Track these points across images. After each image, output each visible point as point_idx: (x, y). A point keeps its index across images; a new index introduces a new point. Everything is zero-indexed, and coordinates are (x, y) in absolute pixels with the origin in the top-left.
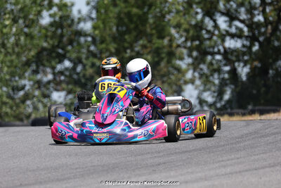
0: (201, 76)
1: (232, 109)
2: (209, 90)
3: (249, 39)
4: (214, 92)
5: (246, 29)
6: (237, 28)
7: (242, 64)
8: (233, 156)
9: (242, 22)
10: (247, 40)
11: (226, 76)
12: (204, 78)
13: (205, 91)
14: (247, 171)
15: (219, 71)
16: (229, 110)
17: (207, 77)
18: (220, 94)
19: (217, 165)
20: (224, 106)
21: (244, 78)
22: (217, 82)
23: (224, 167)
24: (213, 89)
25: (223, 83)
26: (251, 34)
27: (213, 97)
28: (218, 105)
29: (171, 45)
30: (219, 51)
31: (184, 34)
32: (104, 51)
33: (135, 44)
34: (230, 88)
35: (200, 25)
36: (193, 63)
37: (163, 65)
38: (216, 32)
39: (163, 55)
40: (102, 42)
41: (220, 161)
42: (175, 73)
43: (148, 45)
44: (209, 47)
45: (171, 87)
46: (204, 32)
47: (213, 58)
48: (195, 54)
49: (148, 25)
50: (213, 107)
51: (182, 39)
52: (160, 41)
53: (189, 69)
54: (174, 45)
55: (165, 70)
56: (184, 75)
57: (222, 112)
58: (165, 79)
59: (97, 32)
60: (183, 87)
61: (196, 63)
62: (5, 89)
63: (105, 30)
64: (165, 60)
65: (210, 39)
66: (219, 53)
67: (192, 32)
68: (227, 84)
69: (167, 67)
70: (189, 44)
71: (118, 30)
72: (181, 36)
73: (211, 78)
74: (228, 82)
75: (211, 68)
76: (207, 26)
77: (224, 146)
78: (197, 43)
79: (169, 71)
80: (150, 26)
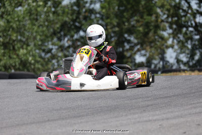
0: (179, 42)
1: (200, 66)
2: (184, 52)
4: (188, 54)
8: (201, 100)
11: (197, 43)
12: (180, 44)
13: (181, 53)
15: (191, 39)
16: (198, 67)
17: (183, 43)
19: (190, 107)
20: (195, 64)
22: (190, 47)
23: (195, 108)
24: (187, 52)
25: (194, 48)
27: (187, 58)
28: (191, 64)
29: (157, 21)
30: (192, 24)
31: (167, 12)
32: (109, 24)
33: (131, 20)
34: (200, 51)
35: (178, 6)
36: (173, 33)
37: (151, 34)
38: (190, 11)
39: (151, 28)
40: (108, 18)
41: (191, 104)
42: (160, 40)
43: (141, 20)
44: (185, 22)
45: (157, 50)
46: (181, 11)
47: (187, 30)
48: (174, 26)
49: (140, 6)
50: (187, 65)
51: (165, 16)
52: (149, 17)
53: (170, 38)
54: (159, 20)
55: (153, 38)
56: (166, 42)
57: (193, 69)
58: (153, 45)
59: (104, 11)
60: (166, 50)
61: (175, 33)
62: (37, 51)
63: (109, 9)
64: (152, 31)
65: (185, 16)
66: (192, 26)
67: (172, 11)
68: (197, 49)
69: (154, 36)
70: (170, 20)
71: (119, 9)
72: (164, 14)
73: (186, 44)
74: (198, 47)
75: (186, 36)
76: (183, 7)
77: (194, 93)
78: (176, 19)
79: (155, 39)
80: (142, 6)
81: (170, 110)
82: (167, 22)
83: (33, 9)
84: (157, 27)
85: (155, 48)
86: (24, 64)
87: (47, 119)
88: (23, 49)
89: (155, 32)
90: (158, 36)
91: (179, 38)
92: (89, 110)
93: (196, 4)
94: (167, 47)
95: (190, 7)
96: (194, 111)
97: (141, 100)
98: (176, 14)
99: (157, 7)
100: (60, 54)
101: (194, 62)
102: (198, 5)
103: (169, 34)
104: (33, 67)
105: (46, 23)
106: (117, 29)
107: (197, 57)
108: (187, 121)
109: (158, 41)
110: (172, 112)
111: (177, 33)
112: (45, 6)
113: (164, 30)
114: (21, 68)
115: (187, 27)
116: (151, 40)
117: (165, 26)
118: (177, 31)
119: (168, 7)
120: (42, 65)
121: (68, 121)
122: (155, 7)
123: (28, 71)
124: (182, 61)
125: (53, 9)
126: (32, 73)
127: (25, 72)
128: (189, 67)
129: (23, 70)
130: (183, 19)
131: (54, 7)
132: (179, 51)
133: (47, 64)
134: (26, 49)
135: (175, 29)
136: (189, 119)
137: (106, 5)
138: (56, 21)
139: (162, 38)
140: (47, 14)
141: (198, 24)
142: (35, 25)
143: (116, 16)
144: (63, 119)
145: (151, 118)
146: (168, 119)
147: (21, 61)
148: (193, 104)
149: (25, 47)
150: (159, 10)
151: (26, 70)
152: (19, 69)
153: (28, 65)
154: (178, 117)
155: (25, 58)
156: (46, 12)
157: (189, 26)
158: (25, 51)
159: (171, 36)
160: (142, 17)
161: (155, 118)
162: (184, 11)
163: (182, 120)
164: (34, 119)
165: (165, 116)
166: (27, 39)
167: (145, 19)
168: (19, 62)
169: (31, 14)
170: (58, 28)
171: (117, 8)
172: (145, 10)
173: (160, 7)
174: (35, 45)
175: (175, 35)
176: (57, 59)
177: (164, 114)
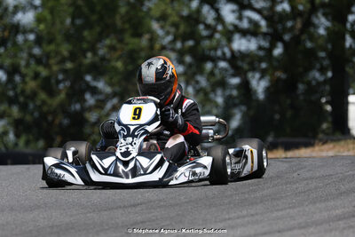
0: (198, 91)
3: (269, 38)
5: (263, 23)
6: (251, 21)
7: (257, 75)
8: (245, 212)
9: (259, 11)
10: (264, 39)
11: (235, 93)
12: (201, 95)
14: (265, 234)
17: (206, 94)
21: (261, 96)
23: (232, 227)
26: (270, 31)
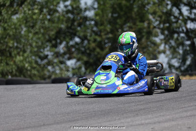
1: (192, 71)
2: (176, 57)
4: (179, 59)
13: (173, 58)
15: (182, 44)
16: (190, 72)
18: (184, 60)
19: (181, 110)
20: (186, 69)
22: (181, 52)
24: (179, 57)
25: (186, 53)
27: (178, 63)
28: (183, 68)
29: (149, 27)
30: (183, 30)
31: (159, 19)
32: (102, 31)
33: (125, 26)
34: (191, 56)
35: (169, 12)
36: (165, 39)
37: (144, 40)
38: (181, 18)
39: (144, 34)
40: (102, 25)
41: (183, 108)
42: (153, 46)
43: (133, 26)
44: (176, 28)
45: (150, 56)
46: (172, 17)
47: (179, 36)
48: (166, 32)
49: (133, 13)
50: (179, 70)
51: (157, 23)
52: (142, 24)
53: (161, 43)
54: (152, 27)
55: (145, 44)
56: (158, 48)
57: (185, 73)
58: (145, 50)
59: (98, 18)
60: (158, 55)
61: (167, 39)
62: (33, 58)
63: (103, 16)
64: (145, 37)
65: (177, 22)
66: (183, 32)
67: (163, 18)
68: (188, 54)
69: (147, 42)
70: (162, 26)
71: (112, 16)
72: (156, 20)
73: (177, 50)
74: (189, 52)
75: (178, 42)
76: (174, 13)
77: (186, 97)
78: (167, 25)
79: (148, 45)
80: (135, 13)
81: (162, 114)
82: (159, 28)
83: (28, 16)
84: (149, 33)
85: (148, 53)
86: (21, 70)
87: (42, 124)
88: (19, 56)
89: (148, 38)
90: (151, 42)
91: (170, 43)
92: (84, 114)
93: (187, 10)
94: (160, 53)
95: (181, 13)
96: (185, 114)
97: (133, 104)
98: (168, 21)
99: (149, 13)
100: (56, 60)
101: (186, 67)
102: (189, 12)
103: (161, 40)
104: (29, 73)
105: (42, 31)
106: (110, 35)
107: (188, 62)
108: (178, 124)
109: (151, 47)
110: (163, 116)
111: (169, 39)
112: (40, 14)
113: (157, 36)
114: (17, 74)
115: (178, 33)
116: (143, 46)
117: (157, 32)
118: (169, 37)
119: (159, 13)
120: (38, 71)
121: (63, 125)
122: (147, 14)
123: (25, 76)
124: (174, 66)
125: (49, 17)
126: (29, 79)
127: (22, 78)
128: (181, 71)
129: (20, 76)
130: (175, 25)
131: (49, 14)
132: (171, 56)
133: (43, 70)
134: (23, 56)
135: (167, 36)
136: (180, 123)
137: (100, 12)
138: (51, 28)
139: (155, 44)
140: (43, 22)
141: (189, 30)
142: (31, 32)
143: (110, 23)
144: (58, 123)
145: (143, 122)
146: (159, 122)
147: (18, 67)
148: (184, 108)
149: (21, 53)
150: (151, 17)
151: (22, 76)
152: (16, 75)
153: (25, 71)
154: (170, 120)
155: (22, 64)
156: (41, 20)
157: (181, 32)
158: (21, 58)
159: (163, 42)
160: (135, 24)
161: (147, 121)
162: (175, 17)
163: (174, 123)
164: (30, 123)
165: (156, 120)
166: (24, 46)
167: (137, 26)
168: (16, 68)
169: (27, 22)
170: (53, 35)
171: (110, 15)
172: (137, 17)
173: (152, 14)
174: (31, 52)
175: (166, 41)
176: (53, 65)
177: (156, 117)
